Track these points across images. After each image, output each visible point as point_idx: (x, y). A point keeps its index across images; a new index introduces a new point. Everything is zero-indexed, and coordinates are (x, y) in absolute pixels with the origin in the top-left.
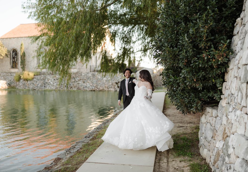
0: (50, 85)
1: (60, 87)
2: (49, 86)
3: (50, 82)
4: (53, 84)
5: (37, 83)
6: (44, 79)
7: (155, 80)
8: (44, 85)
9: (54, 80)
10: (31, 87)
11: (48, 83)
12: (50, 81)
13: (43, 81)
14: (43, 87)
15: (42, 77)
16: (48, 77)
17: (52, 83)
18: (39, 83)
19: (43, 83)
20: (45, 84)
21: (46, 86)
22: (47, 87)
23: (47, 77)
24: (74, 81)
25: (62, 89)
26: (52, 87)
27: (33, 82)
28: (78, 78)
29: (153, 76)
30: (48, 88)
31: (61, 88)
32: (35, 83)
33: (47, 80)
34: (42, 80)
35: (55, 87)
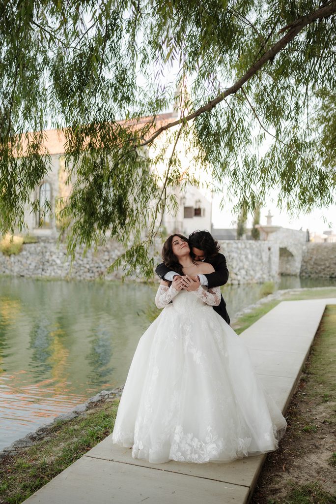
0: (55, 267)
1: (76, 272)
2: (51, 268)
3: (56, 259)
4: (62, 265)
5: (28, 262)
6: (42, 252)
7: (311, 258)
8: (41, 267)
9: (65, 254)
10: (16, 269)
11: (51, 262)
12: (54, 257)
13: (40, 257)
14: (40, 271)
15: (39, 247)
16: (52, 248)
17: (58, 262)
18: (32, 262)
19: (39, 262)
20: (44, 264)
21: (46, 268)
22: (48, 272)
23: (49, 248)
24: (107, 258)
25: (80, 276)
26: (59, 272)
27: (20, 258)
28: (116, 251)
29: (308, 249)
30: (50, 273)
31: (78, 273)
32: (24, 261)
33: (48, 254)
34: (38, 254)
35: (66, 272)
